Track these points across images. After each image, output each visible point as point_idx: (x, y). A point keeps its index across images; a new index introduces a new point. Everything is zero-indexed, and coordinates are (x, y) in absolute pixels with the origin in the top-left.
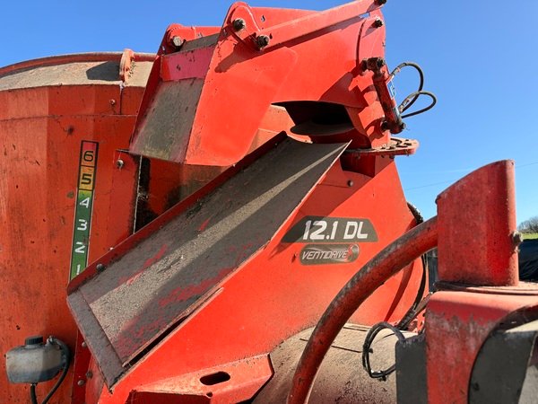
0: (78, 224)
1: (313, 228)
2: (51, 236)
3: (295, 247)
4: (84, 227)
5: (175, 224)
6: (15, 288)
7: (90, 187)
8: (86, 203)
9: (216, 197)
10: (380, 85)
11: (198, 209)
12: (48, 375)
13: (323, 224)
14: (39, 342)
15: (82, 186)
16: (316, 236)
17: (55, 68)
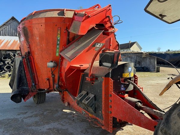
0: (57, 42)
1: (97, 45)
2: (53, 44)
3: (94, 48)
4: (58, 43)
5: (75, 43)
6: (47, 53)
7: (59, 36)
8: (59, 38)
9: (81, 39)
10: (109, 20)
11: (79, 41)
12: (54, 67)
13: (99, 44)
14: (52, 62)
15: (58, 36)
16: (97, 46)
17: (51, 12)
